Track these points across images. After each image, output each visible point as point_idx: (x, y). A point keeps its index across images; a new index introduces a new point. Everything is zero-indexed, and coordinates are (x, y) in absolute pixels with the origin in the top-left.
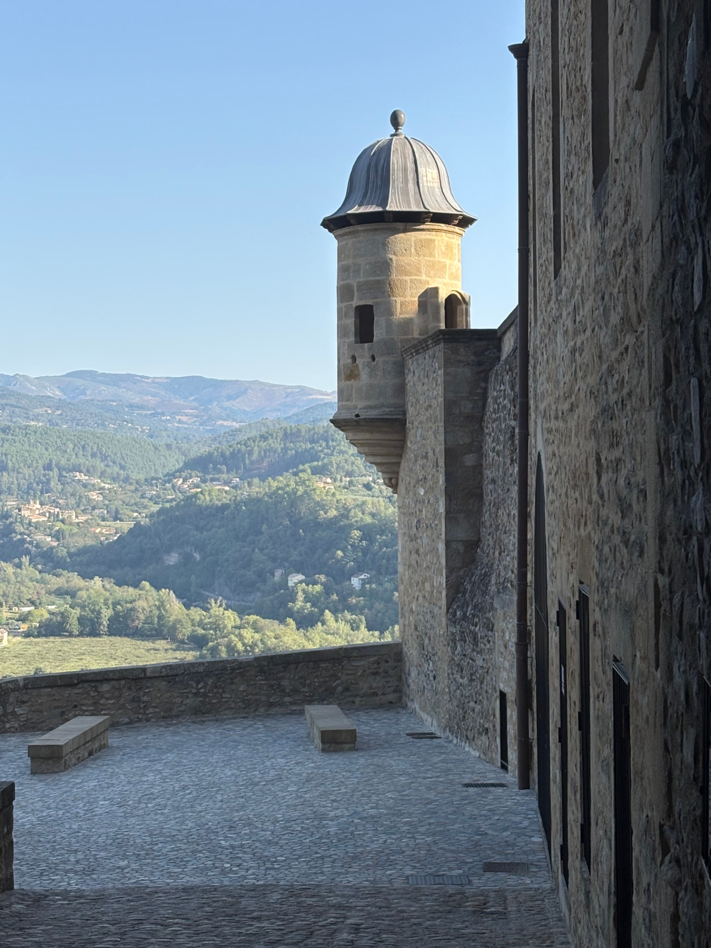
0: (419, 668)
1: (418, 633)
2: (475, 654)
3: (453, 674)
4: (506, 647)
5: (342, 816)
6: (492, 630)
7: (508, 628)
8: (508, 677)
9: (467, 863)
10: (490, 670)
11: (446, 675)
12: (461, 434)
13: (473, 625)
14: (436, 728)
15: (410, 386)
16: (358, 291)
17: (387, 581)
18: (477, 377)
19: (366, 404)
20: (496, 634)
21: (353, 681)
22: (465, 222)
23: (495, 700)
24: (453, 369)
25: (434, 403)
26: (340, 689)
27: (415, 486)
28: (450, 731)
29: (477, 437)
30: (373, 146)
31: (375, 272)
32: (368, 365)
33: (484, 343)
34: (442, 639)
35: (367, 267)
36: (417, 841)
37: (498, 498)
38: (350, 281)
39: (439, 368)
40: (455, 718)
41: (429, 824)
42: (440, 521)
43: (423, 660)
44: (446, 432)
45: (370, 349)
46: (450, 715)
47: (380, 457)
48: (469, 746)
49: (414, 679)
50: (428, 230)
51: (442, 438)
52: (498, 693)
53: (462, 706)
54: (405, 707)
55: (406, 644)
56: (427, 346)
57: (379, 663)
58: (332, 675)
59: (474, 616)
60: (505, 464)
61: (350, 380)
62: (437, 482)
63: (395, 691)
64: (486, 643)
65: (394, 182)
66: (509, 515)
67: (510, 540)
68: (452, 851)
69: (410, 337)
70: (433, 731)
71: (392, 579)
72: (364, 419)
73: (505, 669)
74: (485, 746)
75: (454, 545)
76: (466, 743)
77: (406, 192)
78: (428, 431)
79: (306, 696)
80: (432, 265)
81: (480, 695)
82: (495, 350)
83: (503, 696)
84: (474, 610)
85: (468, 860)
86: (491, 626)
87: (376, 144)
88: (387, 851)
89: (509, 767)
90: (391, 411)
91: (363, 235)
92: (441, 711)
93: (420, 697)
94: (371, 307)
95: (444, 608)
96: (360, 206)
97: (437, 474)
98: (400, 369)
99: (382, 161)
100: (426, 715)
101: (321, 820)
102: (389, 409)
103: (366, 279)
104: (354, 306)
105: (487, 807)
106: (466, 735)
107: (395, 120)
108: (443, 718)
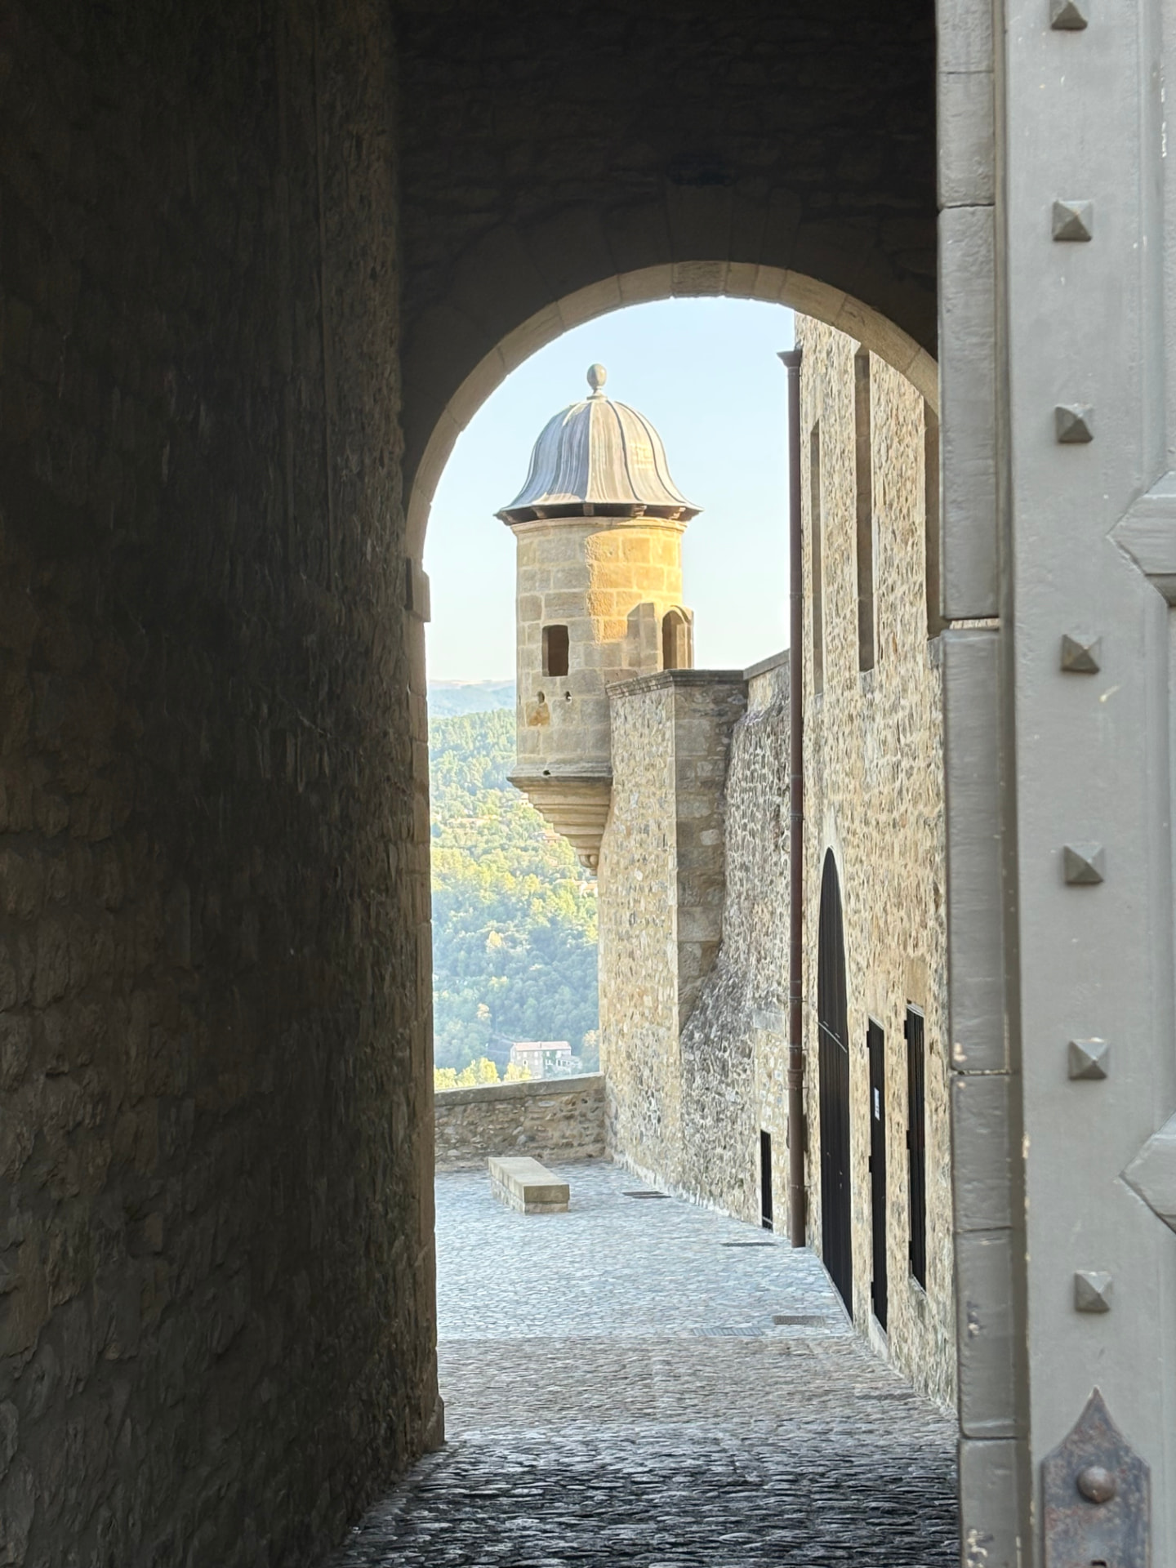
0: (633, 1109)
1: (632, 1063)
2: (724, 1086)
3: (689, 1114)
4: (770, 1076)
5: (592, 1276)
6: (749, 1056)
7: (773, 1054)
8: (774, 1113)
9: (754, 1317)
10: (747, 1106)
11: (678, 1115)
12: (697, 804)
13: (720, 1051)
14: (663, 1185)
15: (619, 734)
16: (546, 606)
17: (467, 987)
18: (717, 731)
19: (557, 757)
20: (756, 1061)
21: (540, 1128)
22: (688, 514)
23: (755, 1143)
24: (686, 720)
25: (659, 762)
26: (522, 1138)
27: (626, 868)
28: (684, 1188)
29: (718, 808)
30: (564, 413)
31: (570, 581)
32: (561, 705)
33: (727, 687)
34: (672, 1069)
35: (560, 575)
36: (691, 1298)
37: (754, 889)
38: (537, 593)
39: (668, 719)
40: (690, 1169)
41: (699, 1282)
42: (670, 917)
43: (640, 1098)
44: (678, 802)
45: (563, 684)
46: (684, 1167)
47: (576, 828)
48: (715, 1204)
49: (624, 1122)
50: (641, 527)
51: (672, 808)
52: (759, 1135)
53: (703, 1154)
54: (611, 1161)
55: (611, 1078)
56: (649, 687)
57: (574, 1104)
58: (512, 1120)
59: (721, 1039)
60: (764, 848)
61: (536, 725)
62: (665, 865)
63: (596, 1141)
64: (741, 1072)
65: (594, 461)
66: (772, 913)
67: (775, 944)
68: (734, 1307)
69: (616, 668)
70: (657, 1190)
71: (476, 983)
72: (556, 777)
73: (769, 1104)
74: (739, 1201)
75: (688, 947)
76: (709, 1200)
77: (610, 476)
78: (649, 797)
79: (477, 1148)
80: (646, 574)
81: (731, 1138)
82: (741, 697)
83: (765, 1138)
84: (722, 1031)
85: (756, 1314)
86: (747, 1051)
87: (568, 410)
88: (660, 1308)
89: (775, 1225)
90: (592, 767)
91: (555, 531)
92: (669, 1163)
93: (636, 1147)
94: (565, 628)
95: (675, 1030)
96: (550, 493)
97: (663, 855)
98: (604, 711)
99: (578, 435)
100: (645, 1170)
101: (569, 1280)
102: (590, 765)
103: (557, 591)
104: (542, 626)
105: (761, 1265)
106: (710, 1191)
107: (593, 379)
108: (673, 1172)
